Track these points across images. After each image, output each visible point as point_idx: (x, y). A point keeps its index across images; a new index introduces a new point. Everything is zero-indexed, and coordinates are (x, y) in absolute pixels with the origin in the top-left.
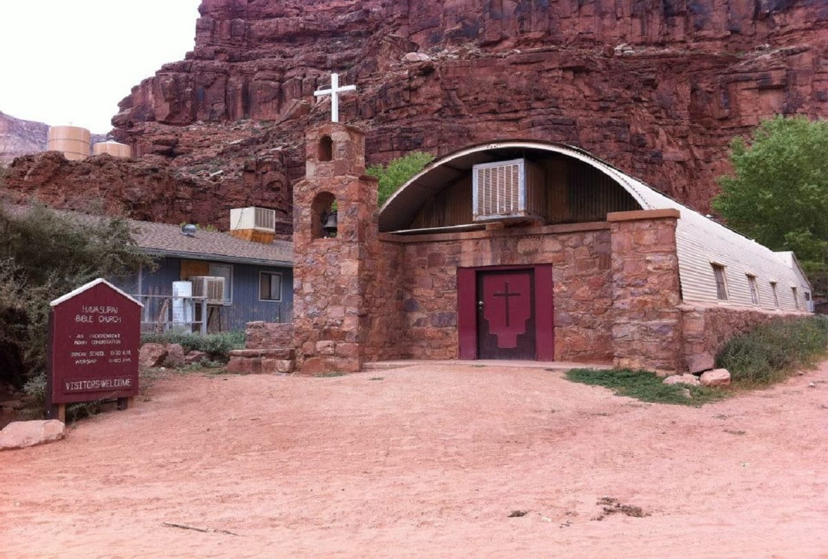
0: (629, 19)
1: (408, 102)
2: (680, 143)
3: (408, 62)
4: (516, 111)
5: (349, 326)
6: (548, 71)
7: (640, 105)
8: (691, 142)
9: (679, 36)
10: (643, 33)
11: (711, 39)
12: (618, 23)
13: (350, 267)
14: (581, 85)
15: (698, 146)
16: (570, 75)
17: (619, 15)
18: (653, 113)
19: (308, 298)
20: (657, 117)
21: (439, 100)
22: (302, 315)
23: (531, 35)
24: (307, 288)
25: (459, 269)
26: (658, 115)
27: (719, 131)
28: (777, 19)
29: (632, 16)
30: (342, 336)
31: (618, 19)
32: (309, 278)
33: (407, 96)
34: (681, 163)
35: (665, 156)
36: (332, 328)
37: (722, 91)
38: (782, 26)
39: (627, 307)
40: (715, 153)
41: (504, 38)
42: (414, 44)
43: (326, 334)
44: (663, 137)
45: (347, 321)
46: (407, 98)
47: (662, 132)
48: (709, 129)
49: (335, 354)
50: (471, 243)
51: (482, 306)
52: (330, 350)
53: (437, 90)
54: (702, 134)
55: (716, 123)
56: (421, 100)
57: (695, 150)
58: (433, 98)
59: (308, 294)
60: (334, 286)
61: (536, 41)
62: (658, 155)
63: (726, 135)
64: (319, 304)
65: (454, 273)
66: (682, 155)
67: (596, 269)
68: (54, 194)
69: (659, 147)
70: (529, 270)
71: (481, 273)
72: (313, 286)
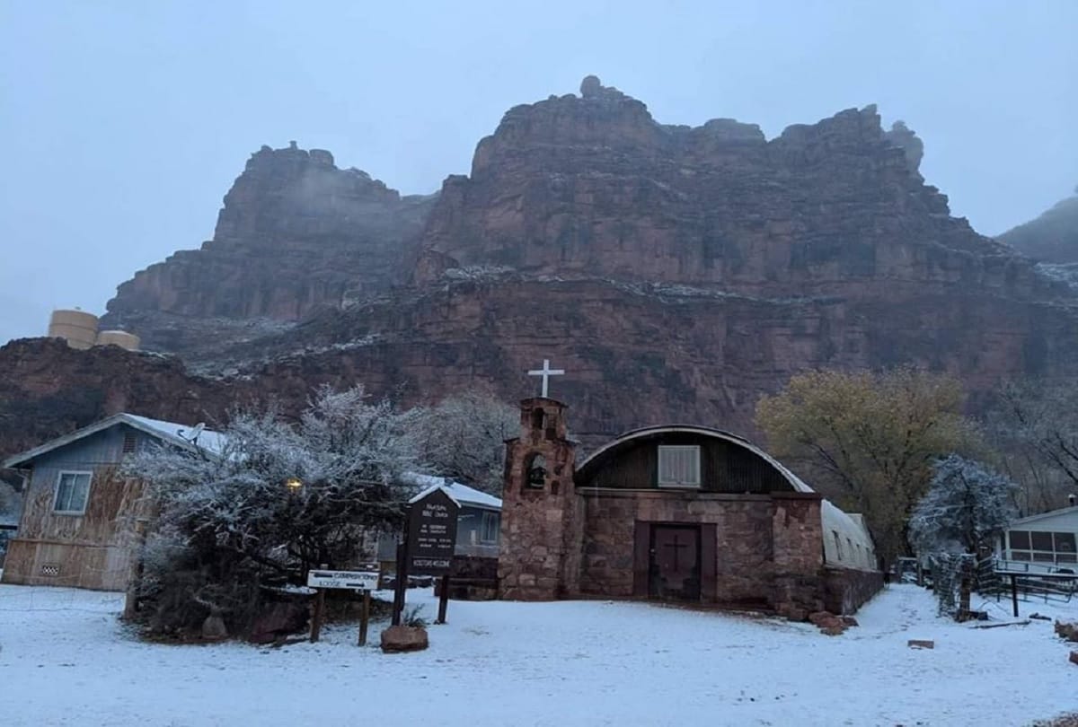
0: (668, 257)
1: (446, 318)
2: (714, 382)
3: (447, 278)
4: (554, 337)
5: (550, 563)
6: (588, 301)
7: (676, 341)
8: (724, 382)
9: (717, 277)
10: (680, 272)
11: (747, 284)
12: (657, 260)
13: (555, 515)
14: (620, 317)
15: (730, 386)
16: (609, 308)
17: (659, 252)
18: (689, 351)
19: (514, 538)
20: (692, 356)
21: (478, 319)
22: (507, 552)
23: (573, 265)
24: (514, 529)
25: (637, 521)
26: (693, 353)
27: (753, 374)
28: (811, 269)
29: (672, 255)
30: (544, 572)
31: (657, 256)
32: (516, 521)
33: (445, 310)
34: (713, 401)
35: (699, 393)
36: (536, 564)
37: (757, 335)
38: (817, 277)
39: (784, 563)
40: (748, 395)
41: (545, 264)
42: (454, 261)
43: (528, 569)
44: (697, 375)
45: (550, 559)
46: (445, 314)
47: (696, 369)
48: (742, 369)
49: (536, 587)
50: (649, 501)
51: (654, 553)
52: (532, 583)
53: (477, 309)
54: (735, 375)
55: (749, 365)
56: (459, 318)
57: (728, 390)
58: (472, 317)
59: (514, 534)
60: (539, 529)
61: (576, 270)
62: (693, 392)
63: (758, 378)
64: (524, 543)
65: (633, 523)
66: (716, 394)
67: (753, 531)
68: (48, 383)
69: (693, 385)
70: (697, 527)
71: (655, 526)
72: (519, 528)
